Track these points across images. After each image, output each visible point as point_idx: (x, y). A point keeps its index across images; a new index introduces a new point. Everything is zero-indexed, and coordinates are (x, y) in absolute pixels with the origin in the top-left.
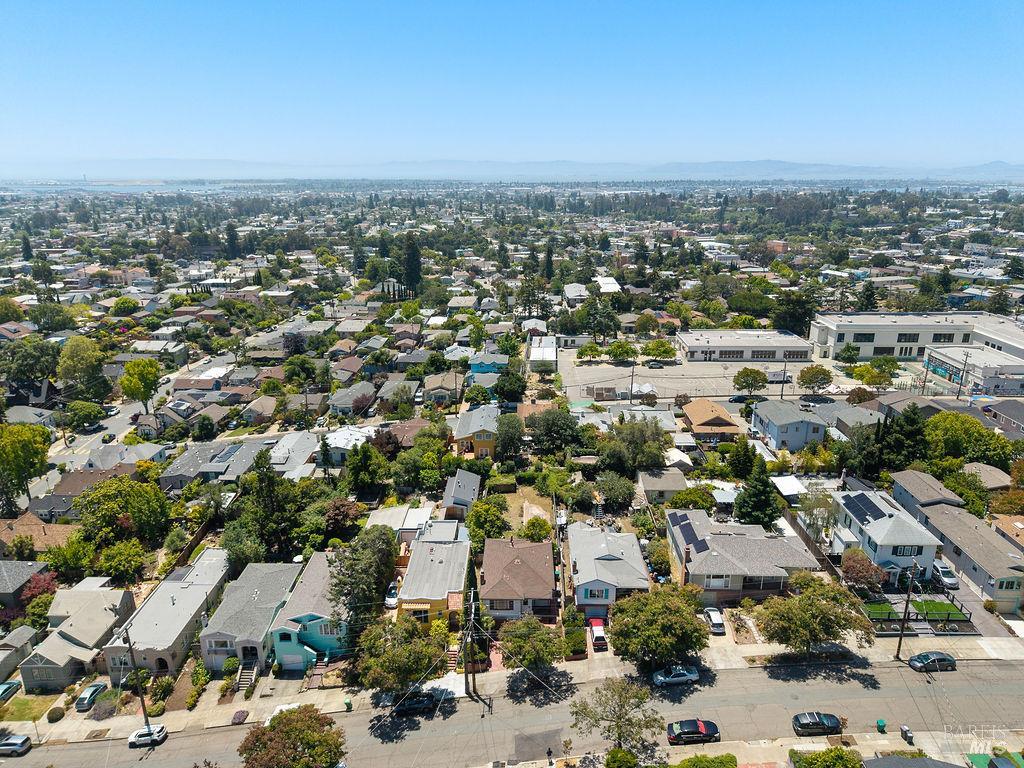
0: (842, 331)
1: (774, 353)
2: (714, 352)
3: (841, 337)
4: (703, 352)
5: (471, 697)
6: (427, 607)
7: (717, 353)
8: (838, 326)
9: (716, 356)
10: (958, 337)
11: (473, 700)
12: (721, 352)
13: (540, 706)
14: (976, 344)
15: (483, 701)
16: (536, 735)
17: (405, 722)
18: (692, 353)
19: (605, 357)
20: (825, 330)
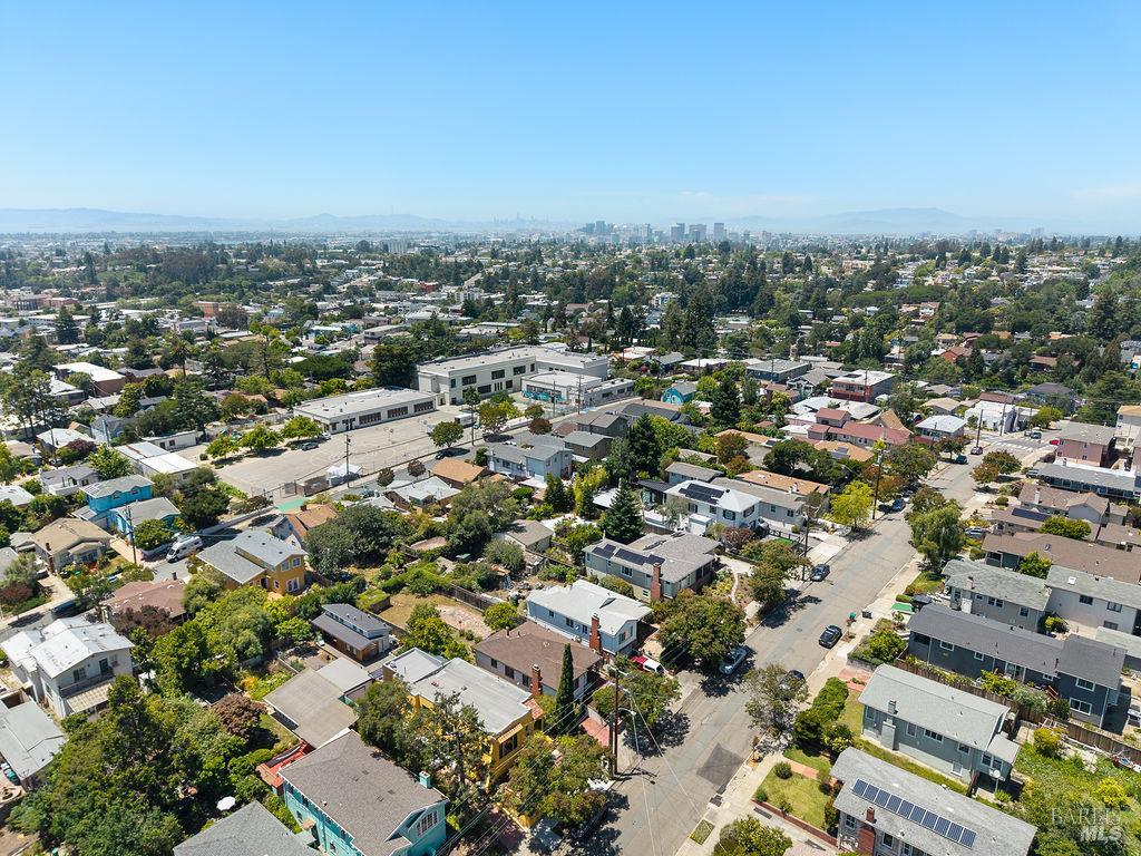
0: (453, 377)
1: (405, 409)
2: (354, 419)
3: (453, 384)
4: (344, 422)
5: (618, 780)
6: (520, 727)
7: (357, 420)
8: (450, 373)
9: (356, 423)
10: (528, 369)
11: (624, 780)
12: (361, 418)
13: (680, 742)
14: (541, 371)
15: (631, 774)
16: (708, 762)
17: (599, 839)
18: (334, 425)
19: (244, 450)
20: (436, 379)
